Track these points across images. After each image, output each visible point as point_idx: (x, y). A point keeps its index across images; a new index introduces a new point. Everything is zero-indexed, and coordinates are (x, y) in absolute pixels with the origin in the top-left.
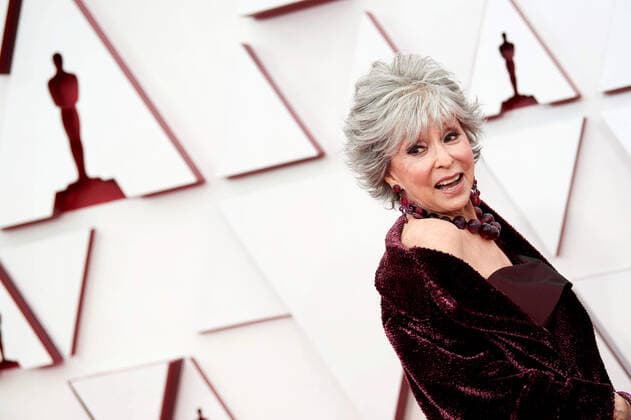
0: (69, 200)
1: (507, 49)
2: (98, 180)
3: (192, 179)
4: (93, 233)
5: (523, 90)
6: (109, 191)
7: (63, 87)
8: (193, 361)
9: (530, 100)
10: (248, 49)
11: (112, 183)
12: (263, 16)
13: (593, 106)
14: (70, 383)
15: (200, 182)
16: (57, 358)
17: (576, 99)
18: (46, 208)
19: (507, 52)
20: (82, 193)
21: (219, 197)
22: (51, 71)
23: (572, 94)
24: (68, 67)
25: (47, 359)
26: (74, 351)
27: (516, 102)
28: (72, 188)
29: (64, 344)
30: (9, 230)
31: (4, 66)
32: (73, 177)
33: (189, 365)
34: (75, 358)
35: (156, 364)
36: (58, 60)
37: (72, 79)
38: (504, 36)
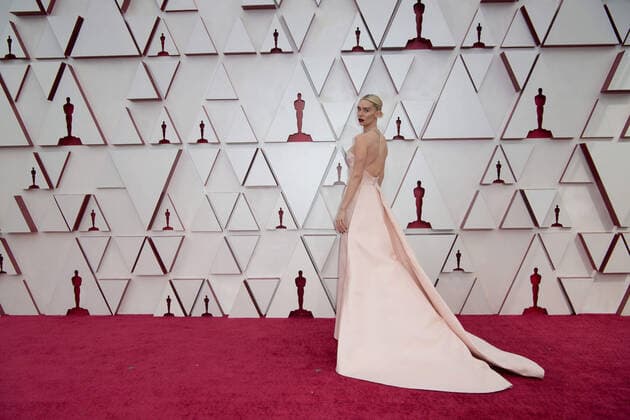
0: (64, 142)
1: (202, 126)
3: (103, 143)
4: (70, 153)
5: (205, 138)
6: (77, 142)
7: (69, 108)
8: (94, 196)
9: (206, 141)
10: (128, 110)
11: (79, 139)
12: (133, 100)
13: (223, 146)
14: (54, 195)
15: (106, 144)
16: (51, 186)
17: (219, 143)
18: (56, 143)
20: (69, 140)
21: (110, 150)
22: (66, 102)
25: (48, 188)
26: (57, 187)
27: (202, 141)
28: (65, 138)
29: (55, 184)
30: (43, 146)
31: (51, 97)
32: (67, 135)
33: (92, 197)
34: (57, 189)
35: (82, 195)
36: (68, 99)
37: (72, 106)
38: (202, 122)
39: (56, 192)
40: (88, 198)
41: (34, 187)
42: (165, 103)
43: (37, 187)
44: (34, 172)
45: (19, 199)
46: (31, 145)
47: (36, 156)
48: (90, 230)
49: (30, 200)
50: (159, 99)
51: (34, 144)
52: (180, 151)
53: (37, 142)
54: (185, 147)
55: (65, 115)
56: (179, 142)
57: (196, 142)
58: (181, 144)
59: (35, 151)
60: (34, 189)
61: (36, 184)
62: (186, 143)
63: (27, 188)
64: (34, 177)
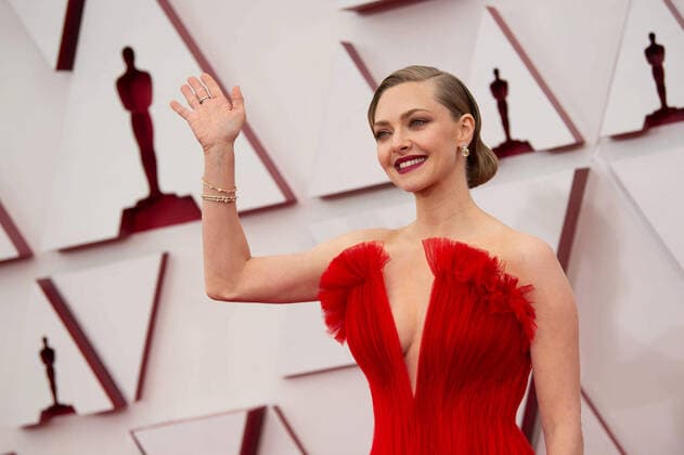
0: (137, 220)
1: (655, 53)
2: (173, 197)
3: (280, 198)
4: (165, 258)
7: (135, 88)
8: (277, 409)
9: (681, 114)
10: (349, 47)
11: (189, 199)
12: (367, 9)
14: (132, 433)
15: (290, 202)
16: (119, 403)
18: (112, 230)
19: (655, 57)
20: (157, 210)
22: (120, 69)
24: (140, 64)
25: (107, 405)
26: (139, 395)
27: (665, 115)
28: (142, 204)
29: (128, 387)
30: (68, 251)
31: (66, 60)
32: (144, 192)
33: (272, 416)
34: (141, 404)
35: (234, 412)
36: (128, 55)
37: (145, 78)
38: (652, 36)
39: (139, 415)
40: (256, 420)
41: (57, 412)
43: (67, 410)
44: (48, 355)
46: (25, 255)
47: (50, 290)
51: (33, 247)
52: (581, 177)
53: (45, 242)
54: (595, 158)
55: (127, 116)
56: (569, 139)
57: (639, 125)
58: (579, 144)
59: (43, 275)
60: (58, 420)
61: (63, 399)
62: (599, 141)
63: (35, 418)
64: (51, 374)
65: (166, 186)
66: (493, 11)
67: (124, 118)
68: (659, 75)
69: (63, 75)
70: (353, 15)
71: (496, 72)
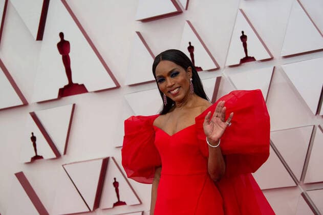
1: (244, 38)
2: (77, 84)
3: (114, 86)
4: (74, 105)
5: (250, 55)
6: (81, 89)
7: (64, 47)
8: (113, 158)
9: (253, 59)
10: (138, 33)
11: (83, 85)
12: (145, 21)
13: (278, 63)
14: (63, 166)
15: (118, 87)
17: (272, 59)
18: (55, 95)
19: (244, 39)
20: (71, 89)
22: (59, 40)
23: (270, 57)
24: (65, 39)
25: (54, 156)
26: (65, 153)
27: (247, 59)
28: (66, 87)
29: (61, 150)
30: (41, 103)
31: (40, 37)
32: (66, 83)
33: (111, 160)
34: (66, 156)
35: (99, 159)
36: (62, 35)
37: (68, 43)
38: (243, 32)
39: (65, 159)
40: (106, 162)
41: (37, 158)
42: (187, 15)
43: (41, 157)
44: (34, 139)
45: (20, 176)
46: (26, 104)
47: (34, 116)
48: (115, 205)
49: (34, 175)
50: (179, 12)
51: (28, 101)
52: (219, 80)
53: (32, 99)
54: (223, 73)
55: (61, 56)
56: (215, 67)
57: (238, 63)
58: (218, 69)
59: (32, 111)
60: (37, 161)
61: (39, 154)
62: (225, 67)
63: (29, 160)
64: (35, 145)
65: (74, 81)
66: (189, 22)
67: (60, 57)
68: (245, 45)
69: (38, 41)
70: (140, 22)
71: (190, 43)
